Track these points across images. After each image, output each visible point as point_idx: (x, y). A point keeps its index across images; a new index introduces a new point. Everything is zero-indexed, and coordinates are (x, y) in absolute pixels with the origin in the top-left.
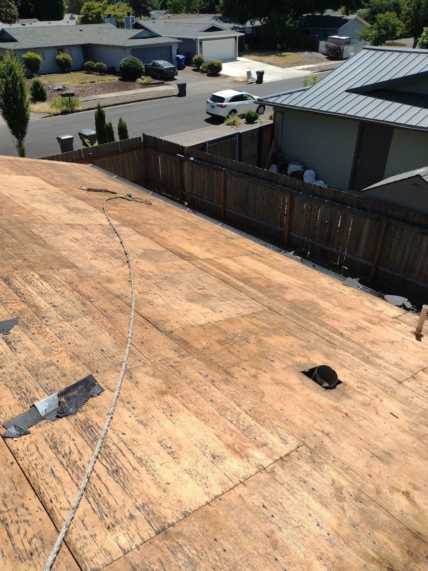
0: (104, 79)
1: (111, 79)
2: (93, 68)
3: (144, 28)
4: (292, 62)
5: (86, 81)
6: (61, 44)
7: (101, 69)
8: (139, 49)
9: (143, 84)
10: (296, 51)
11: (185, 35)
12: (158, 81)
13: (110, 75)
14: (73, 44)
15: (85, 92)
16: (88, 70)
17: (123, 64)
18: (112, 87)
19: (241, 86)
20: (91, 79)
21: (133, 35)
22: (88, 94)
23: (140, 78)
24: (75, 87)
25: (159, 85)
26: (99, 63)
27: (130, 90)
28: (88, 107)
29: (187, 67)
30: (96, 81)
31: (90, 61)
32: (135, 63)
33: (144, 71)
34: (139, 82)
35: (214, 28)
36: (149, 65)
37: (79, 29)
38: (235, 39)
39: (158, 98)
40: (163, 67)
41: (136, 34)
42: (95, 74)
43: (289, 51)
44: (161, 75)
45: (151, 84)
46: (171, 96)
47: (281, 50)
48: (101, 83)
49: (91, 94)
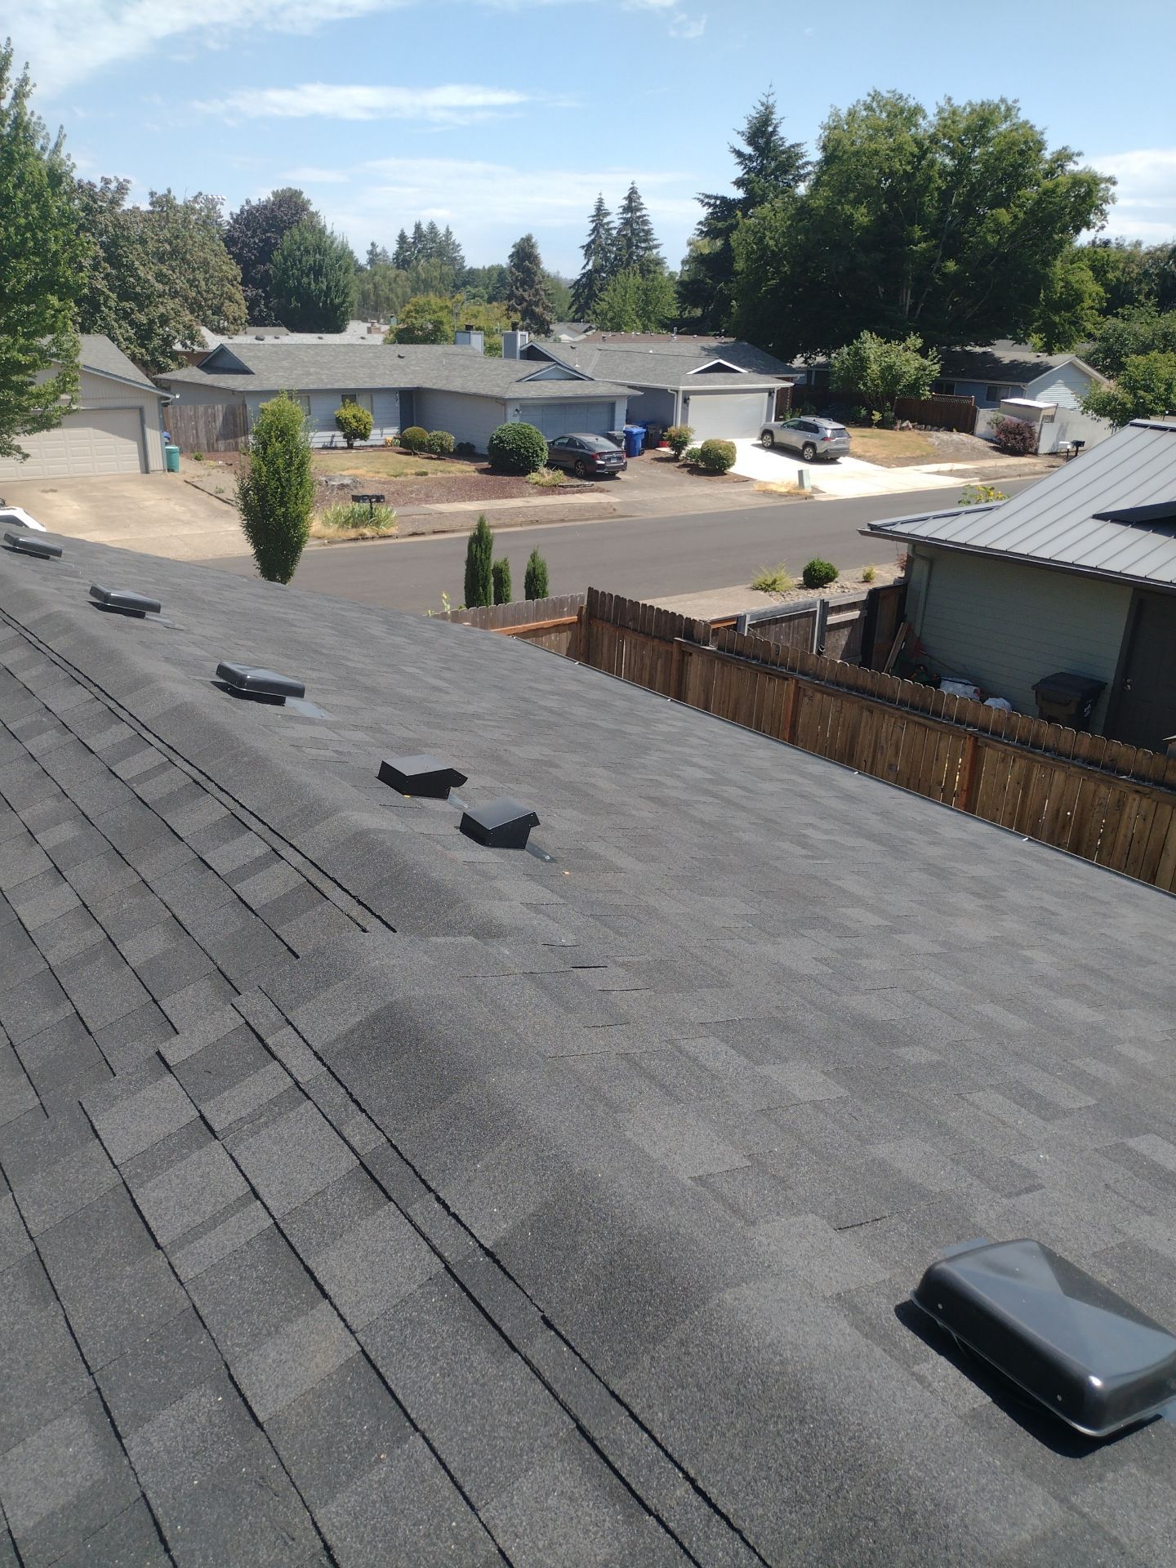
0: (448, 469)
1: (464, 469)
2: (422, 443)
3: (549, 359)
4: (908, 454)
5: (405, 471)
6: (353, 386)
7: (441, 446)
8: (536, 407)
9: (542, 485)
10: (920, 429)
11: (649, 381)
12: (579, 482)
13: (461, 462)
14: (380, 386)
15: (403, 495)
16: (409, 446)
17: (498, 437)
18: (468, 488)
19: (783, 502)
20: (417, 467)
21: (526, 373)
22: (410, 502)
23: (535, 470)
24: (380, 482)
25: (581, 490)
26: (439, 433)
27: (512, 497)
28: (411, 530)
29: (649, 454)
30: (429, 471)
31: (417, 426)
32: (528, 437)
33: (546, 455)
34: (534, 481)
35: (718, 368)
36: (559, 444)
37: (398, 353)
38: (770, 394)
39: (581, 520)
40: (594, 451)
41: (533, 371)
42: (426, 455)
43: (902, 429)
44: (585, 469)
45: (563, 486)
46: (612, 518)
47: (881, 425)
48: (443, 478)
49: (417, 499)
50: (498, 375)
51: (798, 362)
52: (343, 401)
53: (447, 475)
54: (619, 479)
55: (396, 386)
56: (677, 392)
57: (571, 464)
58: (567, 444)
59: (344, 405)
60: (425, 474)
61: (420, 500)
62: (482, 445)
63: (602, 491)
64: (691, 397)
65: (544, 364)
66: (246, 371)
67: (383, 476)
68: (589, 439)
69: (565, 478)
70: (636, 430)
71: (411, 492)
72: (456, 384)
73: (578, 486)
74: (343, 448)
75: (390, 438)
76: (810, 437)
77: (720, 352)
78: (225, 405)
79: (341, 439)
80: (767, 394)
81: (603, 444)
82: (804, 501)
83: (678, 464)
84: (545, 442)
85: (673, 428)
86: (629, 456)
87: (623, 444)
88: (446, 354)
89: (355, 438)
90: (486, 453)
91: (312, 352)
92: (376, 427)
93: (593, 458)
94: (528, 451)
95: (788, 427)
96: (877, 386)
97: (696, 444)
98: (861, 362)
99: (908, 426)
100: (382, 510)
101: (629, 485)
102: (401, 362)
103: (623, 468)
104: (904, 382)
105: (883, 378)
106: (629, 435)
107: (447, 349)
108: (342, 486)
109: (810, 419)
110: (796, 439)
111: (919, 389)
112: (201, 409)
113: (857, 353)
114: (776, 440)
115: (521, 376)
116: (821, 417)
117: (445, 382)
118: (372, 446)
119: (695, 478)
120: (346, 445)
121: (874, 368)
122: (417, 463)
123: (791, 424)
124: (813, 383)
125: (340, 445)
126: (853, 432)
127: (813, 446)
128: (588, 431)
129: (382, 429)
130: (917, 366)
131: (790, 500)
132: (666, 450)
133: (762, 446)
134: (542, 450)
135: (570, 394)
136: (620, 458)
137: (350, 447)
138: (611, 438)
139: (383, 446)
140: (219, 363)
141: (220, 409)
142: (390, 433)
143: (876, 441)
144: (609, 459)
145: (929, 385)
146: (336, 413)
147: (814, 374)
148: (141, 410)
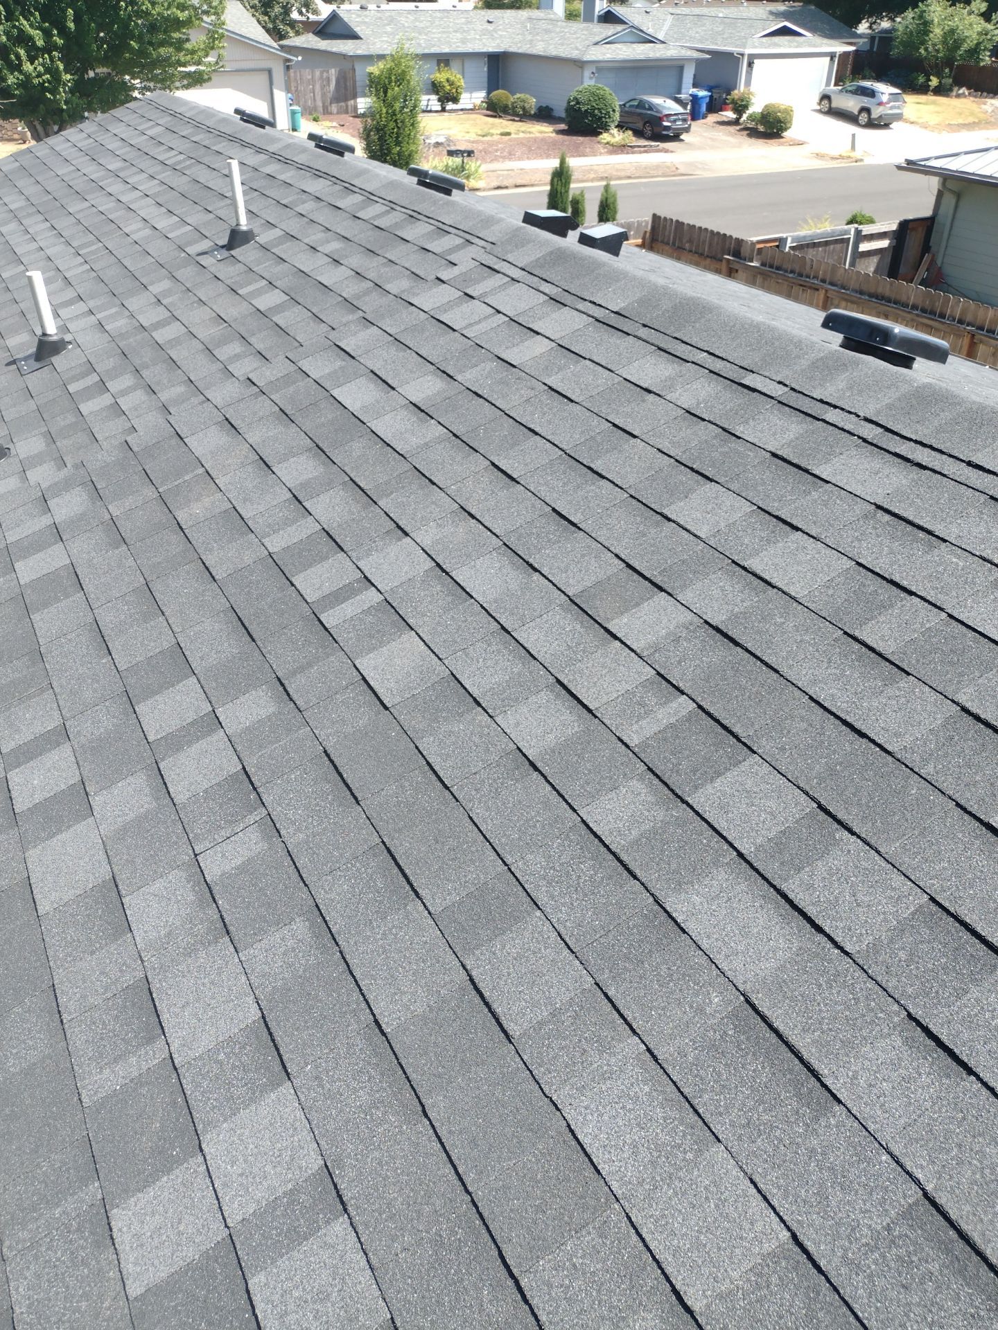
0: (529, 130)
1: (543, 130)
2: (506, 106)
3: (623, 22)
4: (961, 121)
5: (491, 131)
6: (447, 50)
7: (524, 108)
8: (610, 69)
9: (612, 145)
10: (976, 97)
11: (717, 44)
12: (646, 143)
13: (541, 124)
14: (471, 51)
15: (490, 153)
16: (495, 109)
17: (575, 99)
18: (546, 147)
19: (835, 164)
20: (502, 127)
21: (603, 36)
22: (495, 159)
23: (607, 130)
24: (469, 141)
25: (647, 150)
26: (522, 96)
27: (584, 156)
28: (496, 184)
29: (712, 118)
30: (512, 131)
31: (503, 89)
32: (602, 98)
33: (617, 117)
34: (605, 141)
35: (784, 31)
36: (631, 106)
37: (487, 18)
38: (832, 59)
39: (645, 177)
40: (661, 112)
41: (610, 34)
42: (510, 117)
43: (958, 96)
44: (652, 130)
45: (631, 147)
46: (674, 176)
47: (939, 91)
48: (524, 138)
49: (501, 157)
50: (577, 38)
51: (863, 28)
52: (438, 65)
53: (528, 135)
54: (682, 140)
55: (485, 50)
56: (742, 55)
57: (639, 126)
58: (637, 107)
59: (439, 69)
60: (508, 134)
61: (504, 158)
62: (560, 109)
63: (666, 151)
64: (755, 61)
65: (619, 28)
66: (355, 36)
67: (473, 137)
68: (657, 101)
69: (634, 139)
70: (702, 93)
71: (497, 151)
72: (539, 48)
73: (645, 146)
74: (437, 112)
75: (478, 102)
76: (866, 101)
77: (786, 15)
78: (338, 69)
79: (436, 102)
80: (829, 58)
81: (671, 106)
82: (855, 164)
83: (738, 128)
84: (617, 104)
85: (736, 92)
86: (694, 119)
87: (689, 107)
88: (530, 19)
89: (447, 102)
90: (563, 115)
91: (412, 18)
92: (465, 92)
93: (661, 119)
94: (601, 112)
95: (847, 91)
96: (938, 51)
97: (756, 108)
98: (925, 26)
99: (964, 93)
100: (472, 165)
101: (691, 146)
102: (490, 27)
103: (687, 130)
104: (965, 47)
105: (944, 42)
106: (695, 99)
107: (530, 14)
108: (438, 144)
109: (867, 84)
110: (852, 104)
111: (979, 53)
112: (317, 73)
113: (921, 17)
114: (834, 105)
115: (597, 39)
116: (878, 81)
117: (528, 46)
118: (462, 110)
119: (753, 140)
120: (439, 108)
121: (937, 32)
122: (503, 124)
123: (850, 89)
124: (875, 50)
125: (434, 108)
126: (910, 99)
127: (868, 110)
128: (657, 94)
129: (471, 93)
130: (980, 30)
131: (841, 163)
132: (730, 115)
133: (820, 111)
134: (614, 111)
135: (642, 57)
136: (685, 120)
137: (443, 110)
138: (678, 101)
139: (471, 110)
140: (331, 30)
141: (333, 73)
142: (479, 97)
143: (932, 108)
144: (675, 121)
145: (990, 51)
146: (432, 77)
147: (877, 39)
148: (270, 72)
